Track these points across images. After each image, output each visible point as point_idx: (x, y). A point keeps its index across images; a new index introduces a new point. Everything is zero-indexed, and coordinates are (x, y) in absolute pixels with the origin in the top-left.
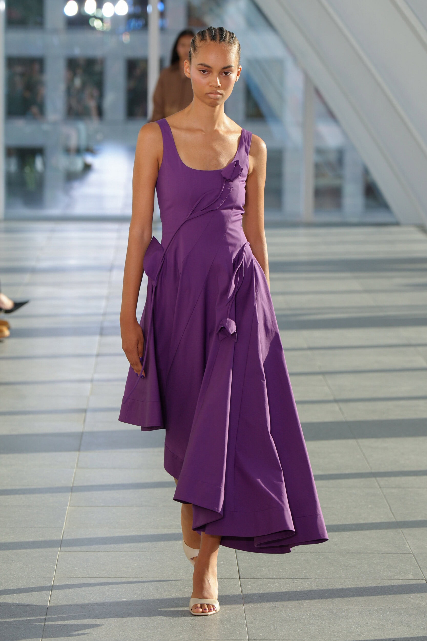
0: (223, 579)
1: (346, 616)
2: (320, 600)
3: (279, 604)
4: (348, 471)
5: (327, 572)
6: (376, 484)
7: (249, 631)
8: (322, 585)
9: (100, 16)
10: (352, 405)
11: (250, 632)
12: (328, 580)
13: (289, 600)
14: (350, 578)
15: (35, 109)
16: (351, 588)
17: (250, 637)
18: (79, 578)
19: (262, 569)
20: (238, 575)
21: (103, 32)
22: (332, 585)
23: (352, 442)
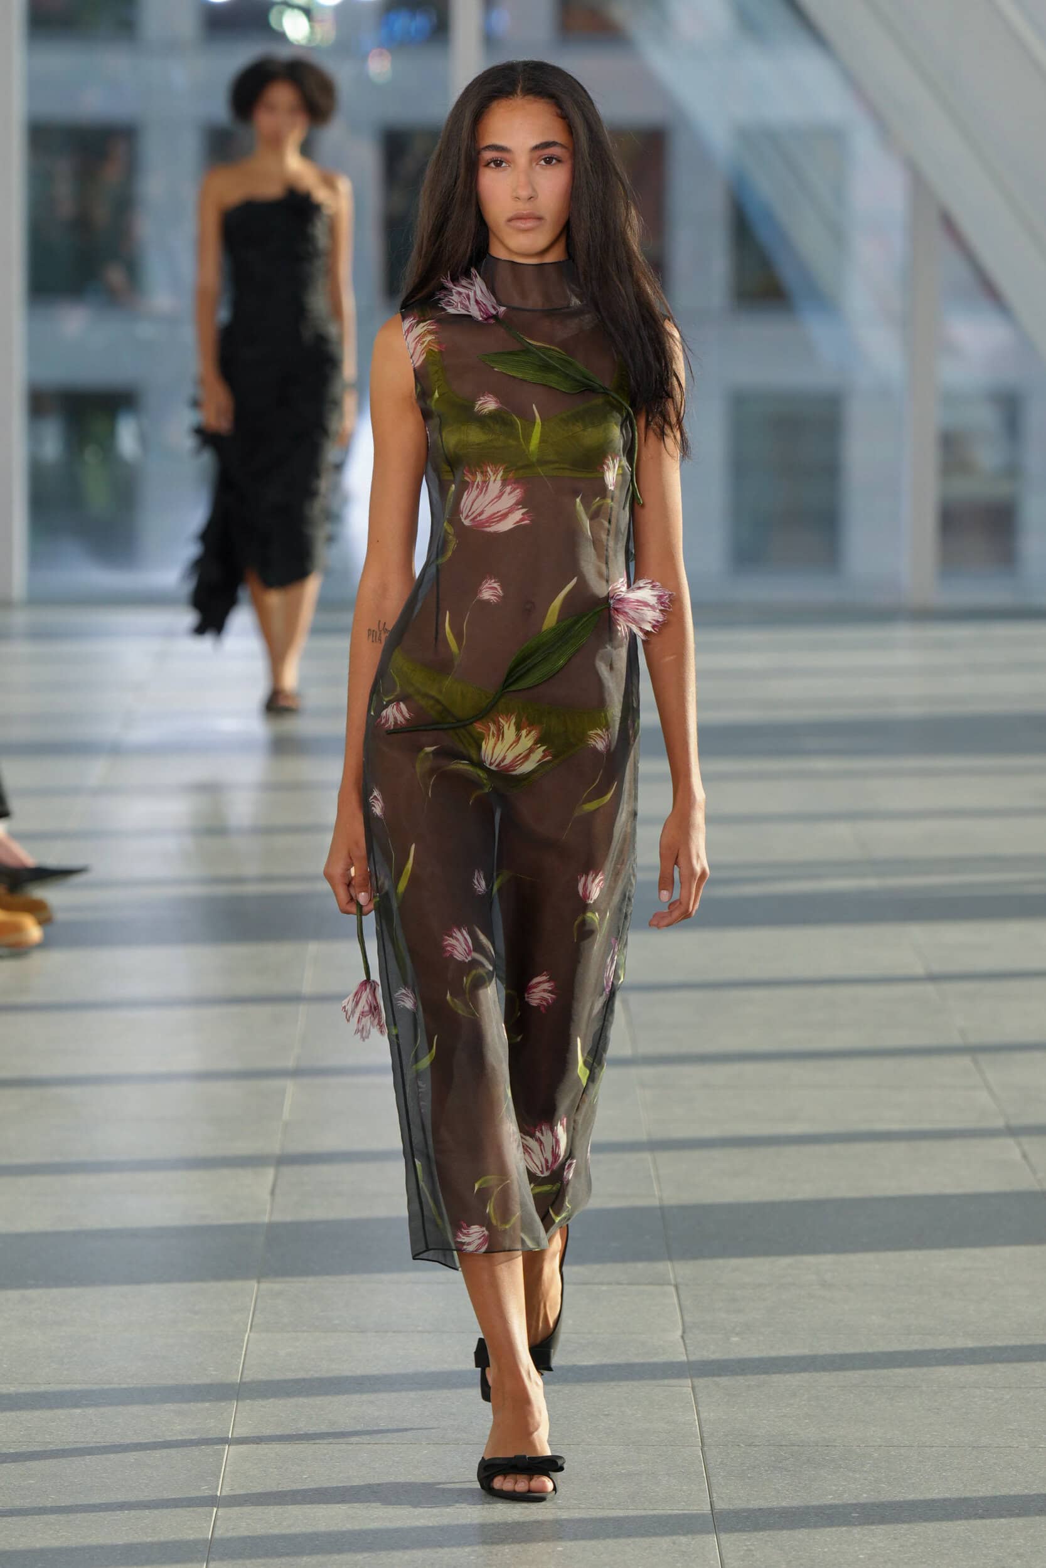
15: (115, 276)
21: (307, 47)
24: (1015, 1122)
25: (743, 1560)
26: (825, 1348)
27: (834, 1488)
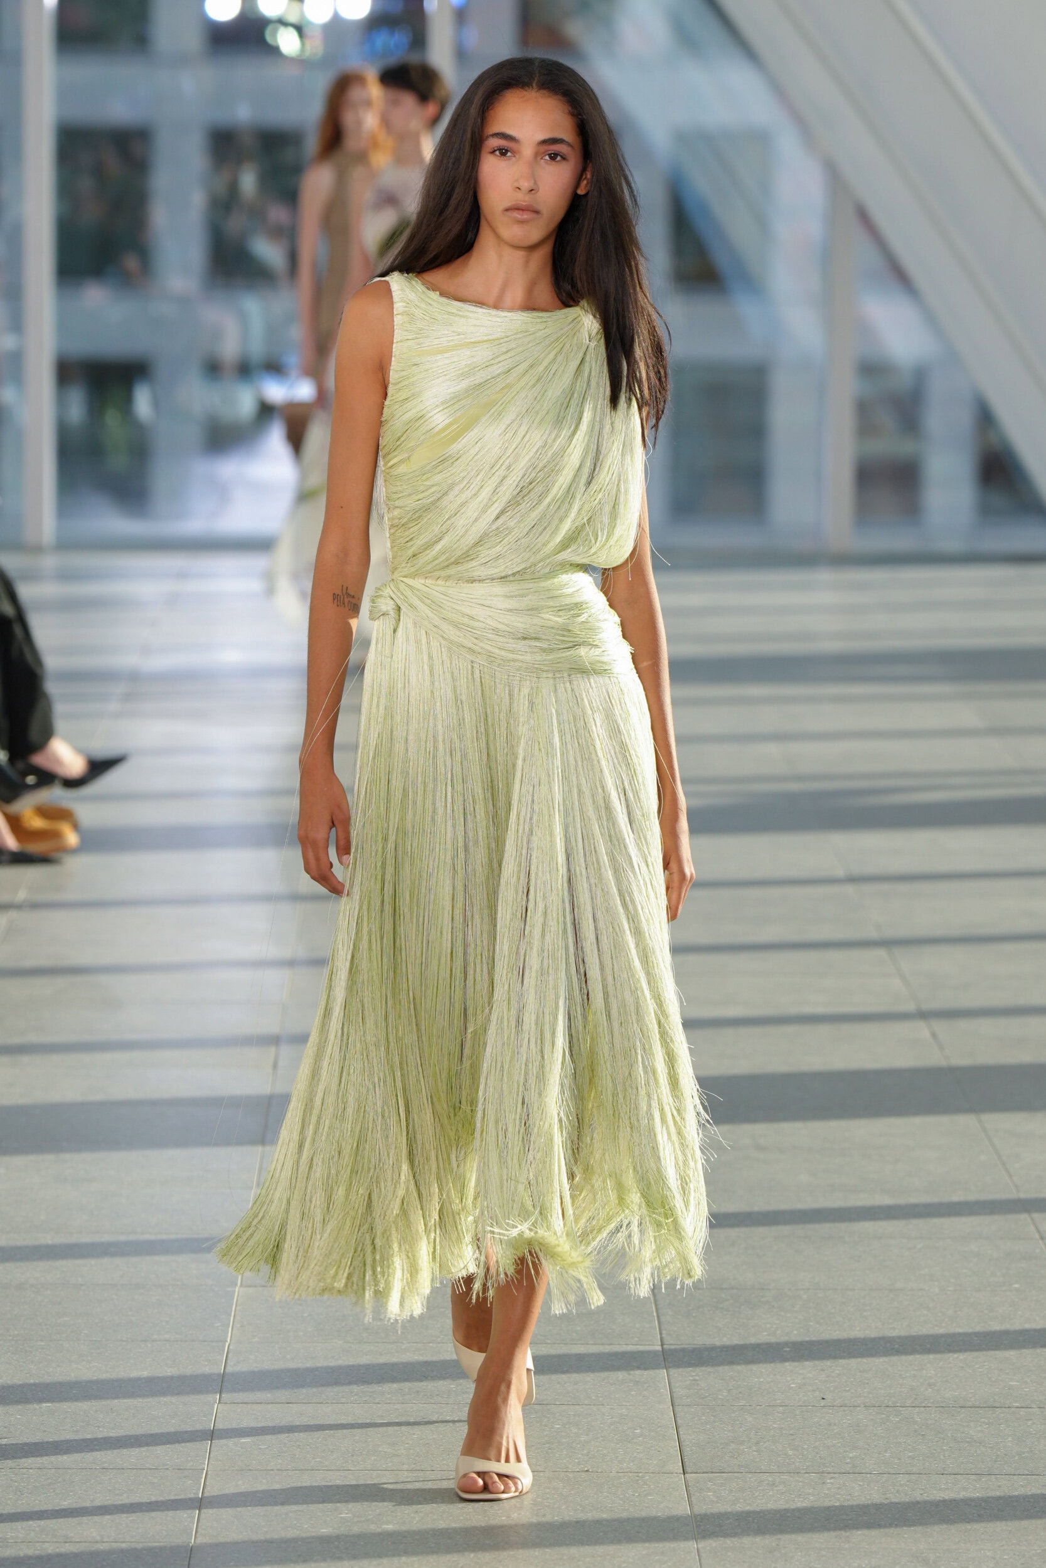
0: (640, 1475)
2: (891, 1530)
3: (788, 1540)
4: (957, 1197)
5: (909, 1457)
6: (1032, 1228)
8: (898, 1491)
9: (293, 18)
10: (963, 1024)
12: (914, 1477)
13: (812, 1529)
14: (969, 1472)
15: (131, 262)
16: (972, 1500)
18: (272, 1472)
19: (741, 1448)
20: (681, 1464)
21: (299, 61)
22: (923, 1490)
23: (966, 1121)
24: (926, 1006)
25: (689, 1389)
26: (760, 1204)
27: (768, 1326)
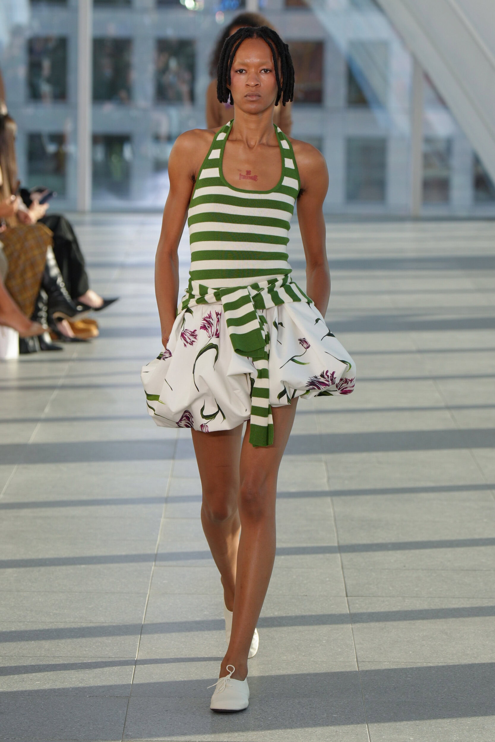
0: (329, 597)
1: (461, 638)
2: (432, 621)
3: (389, 624)
4: (461, 483)
5: (440, 590)
6: (492, 496)
7: (357, 652)
8: (435, 605)
10: (466, 412)
11: (359, 654)
12: (442, 599)
13: (399, 620)
14: (465, 597)
15: (123, 94)
16: (466, 608)
17: (359, 659)
19: (370, 586)
20: (345, 593)
21: (194, 12)
22: (445, 604)
23: (465, 452)
24: (449, 404)
25: (349, 562)
27: (382, 536)
